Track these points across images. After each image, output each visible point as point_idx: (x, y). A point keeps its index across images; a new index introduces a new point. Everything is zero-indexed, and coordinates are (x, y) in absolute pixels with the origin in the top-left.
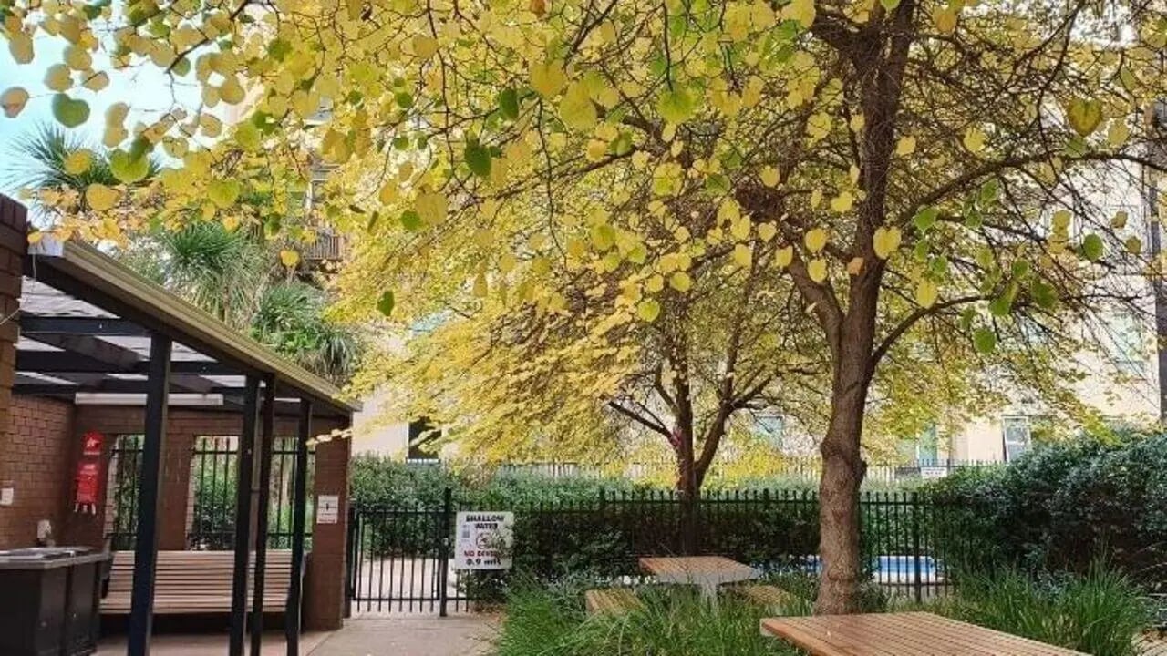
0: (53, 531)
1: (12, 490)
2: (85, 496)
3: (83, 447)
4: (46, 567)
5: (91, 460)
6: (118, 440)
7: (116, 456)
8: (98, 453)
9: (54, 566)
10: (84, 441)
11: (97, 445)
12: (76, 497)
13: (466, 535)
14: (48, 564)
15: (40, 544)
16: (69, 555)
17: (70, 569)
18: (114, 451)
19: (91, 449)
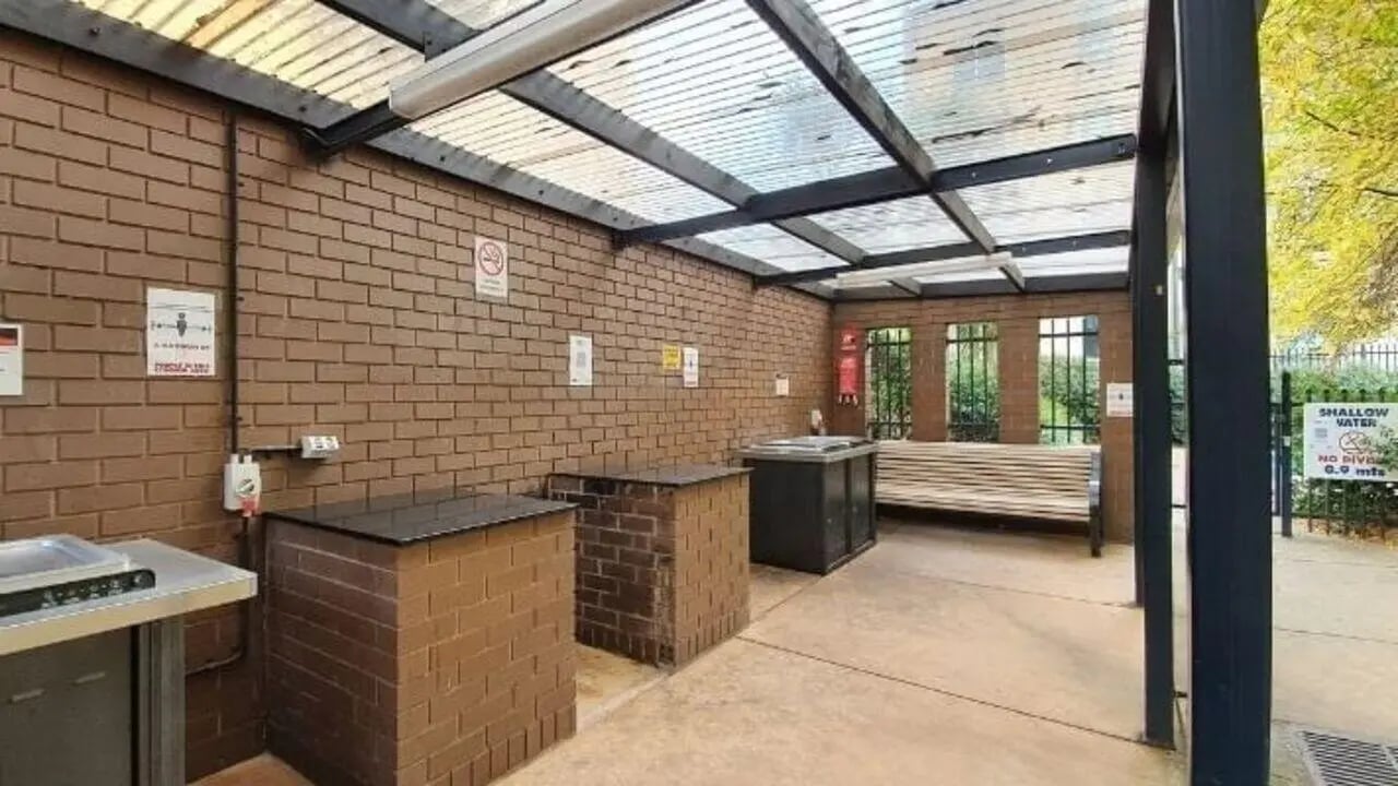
0: (823, 420)
1: (787, 381)
2: (847, 387)
3: (840, 343)
4: (828, 460)
5: (848, 353)
6: (870, 335)
7: (870, 349)
8: (854, 347)
9: (836, 459)
10: (841, 338)
11: (853, 340)
12: (838, 389)
13: (1322, 433)
14: (829, 457)
15: (815, 432)
16: (843, 447)
17: (847, 462)
18: (869, 345)
19: (848, 345)
